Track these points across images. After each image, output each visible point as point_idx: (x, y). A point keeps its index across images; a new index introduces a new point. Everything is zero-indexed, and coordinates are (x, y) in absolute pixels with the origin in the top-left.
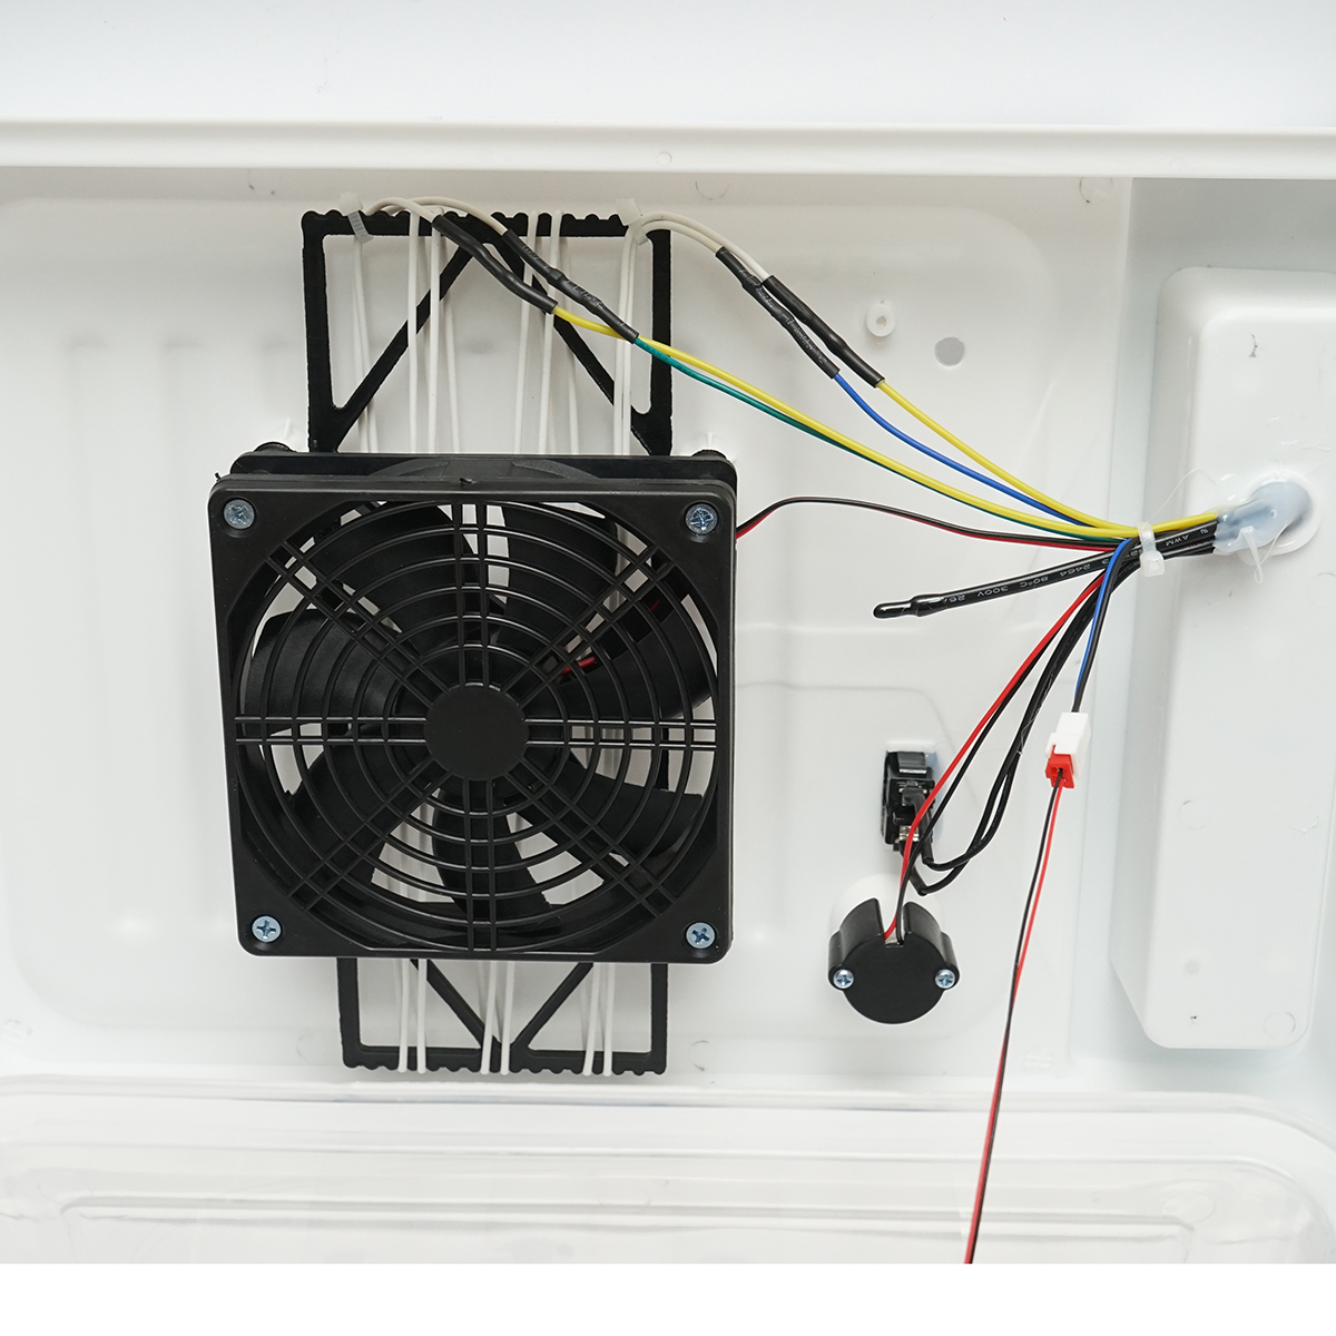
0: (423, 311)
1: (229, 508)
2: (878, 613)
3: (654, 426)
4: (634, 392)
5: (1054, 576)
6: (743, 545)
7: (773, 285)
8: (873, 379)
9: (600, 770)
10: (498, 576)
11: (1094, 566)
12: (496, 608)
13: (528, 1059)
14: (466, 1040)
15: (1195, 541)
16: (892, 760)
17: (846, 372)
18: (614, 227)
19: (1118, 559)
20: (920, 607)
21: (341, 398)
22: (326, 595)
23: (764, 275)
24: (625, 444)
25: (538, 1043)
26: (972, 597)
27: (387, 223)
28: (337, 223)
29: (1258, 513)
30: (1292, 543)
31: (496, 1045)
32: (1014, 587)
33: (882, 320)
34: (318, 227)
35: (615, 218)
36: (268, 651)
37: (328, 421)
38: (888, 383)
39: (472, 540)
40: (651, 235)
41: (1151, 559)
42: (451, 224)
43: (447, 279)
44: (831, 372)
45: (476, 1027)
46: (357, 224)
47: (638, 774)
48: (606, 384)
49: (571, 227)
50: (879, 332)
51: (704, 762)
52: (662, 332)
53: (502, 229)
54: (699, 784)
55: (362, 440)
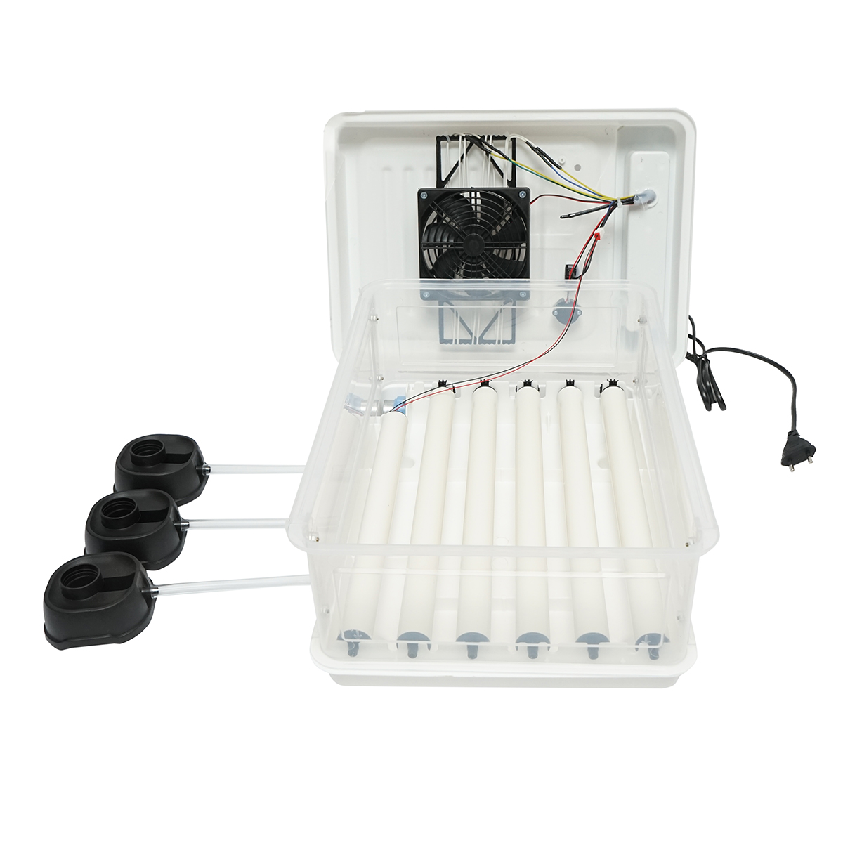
0: (462, 157)
1: (422, 194)
2: (561, 217)
3: (512, 183)
4: (508, 175)
5: (599, 209)
6: (532, 206)
7: (538, 149)
8: (560, 168)
9: (500, 256)
10: (479, 215)
11: (608, 207)
12: (478, 223)
13: (482, 341)
14: (469, 337)
15: (629, 201)
16: (567, 266)
17: (553, 166)
18: (504, 138)
19: (612, 205)
20: (570, 216)
21: (443, 179)
22: (438, 218)
23: (536, 147)
24: (505, 185)
25: (484, 338)
26: (582, 214)
27: (455, 138)
28: (444, 138)
29: (643, 195)
30: (650, 205)
31: (475, 338)
32: (591, 211)
33: (562, 160)
34: (439, 139)
35: (504, 136)
36: (427, 232)
37: (440, 183)
38: (563, 168)
39: (473, 207)
40: (512, 139)
41: (620, 204)
42: (468, 137)
43: (467, 150)
44: (551, 166)
45: (471, 334)
46: (448, 138)
47: (508, 257)
48: (502, 174)
49: (494, 138)
50: (562, 162)
51: (524, 251)
52: (514, 158)
53: (479, 138)
54: (522, 259)
55: (449, 186)
